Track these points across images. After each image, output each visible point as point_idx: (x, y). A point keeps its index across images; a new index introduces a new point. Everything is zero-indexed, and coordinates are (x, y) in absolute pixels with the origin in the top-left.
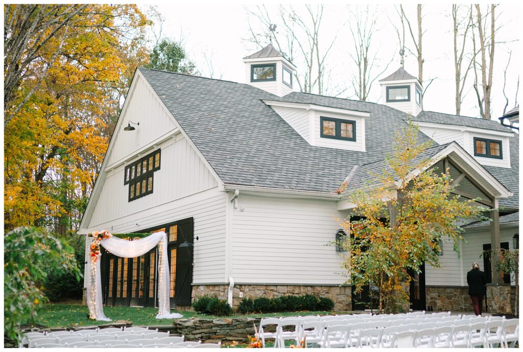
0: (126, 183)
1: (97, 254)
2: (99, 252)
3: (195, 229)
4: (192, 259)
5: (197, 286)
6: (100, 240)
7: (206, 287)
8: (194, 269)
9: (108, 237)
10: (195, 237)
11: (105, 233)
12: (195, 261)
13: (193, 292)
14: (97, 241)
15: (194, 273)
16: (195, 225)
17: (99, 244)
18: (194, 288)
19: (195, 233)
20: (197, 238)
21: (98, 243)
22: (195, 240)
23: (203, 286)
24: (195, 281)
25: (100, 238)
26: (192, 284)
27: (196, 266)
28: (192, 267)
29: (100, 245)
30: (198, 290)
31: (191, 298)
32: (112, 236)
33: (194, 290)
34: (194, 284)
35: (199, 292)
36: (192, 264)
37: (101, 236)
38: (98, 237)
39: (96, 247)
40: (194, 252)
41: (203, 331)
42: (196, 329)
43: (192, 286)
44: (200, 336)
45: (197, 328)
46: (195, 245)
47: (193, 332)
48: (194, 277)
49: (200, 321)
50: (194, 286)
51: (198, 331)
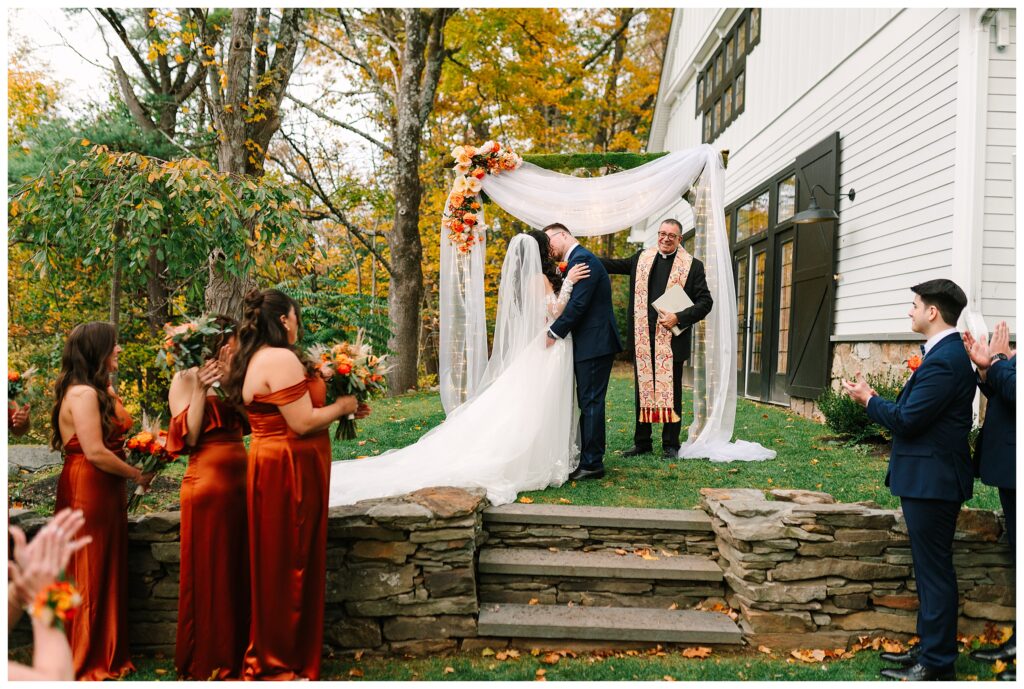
0: (697, 114)
1: (473, 223)
2: (478, 216)
3: (845, 167)
4: (836, 262)
5: (848, 345)
6: (480, 177)
7: (876, 348)
8: (842, 292)
9: (508, 167)
10: (845, 191)
11: (495, 151)
12: (843, 267)
13: (837, 361)
14: (469, 181)
15: (841, 305)
16: (845, 155)
17: (476, 190)
18: (838, 349)
19: (845, 179)
20: (852, 196)
21: (473, 185)
22: (845, 202)
23: (868, 346)
24: (844, 328)
25: (479, 170)
26: (833, 338)
27: (845, 279)
28: (835, 284)
29: (482, 194)
30: (851, 355)
31: (831, 380)
32: (520, 161)
33: (840, 355)
34: (840, 336)
35: (854, 361)
36: (835, 277)
37: (484, 163)
38: (474, 165)
39: (470, 200)
40: (842, 239)
41: (840, 566)
42: (799, 556)
43: (833, 344)
44: (818, 590)
45: (805, 550)
46: (844, 218)
47: (785, 570)
48: (840, 317)
49: (819, 517)
50: (840, 342)
51: (810, 568)
